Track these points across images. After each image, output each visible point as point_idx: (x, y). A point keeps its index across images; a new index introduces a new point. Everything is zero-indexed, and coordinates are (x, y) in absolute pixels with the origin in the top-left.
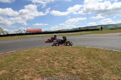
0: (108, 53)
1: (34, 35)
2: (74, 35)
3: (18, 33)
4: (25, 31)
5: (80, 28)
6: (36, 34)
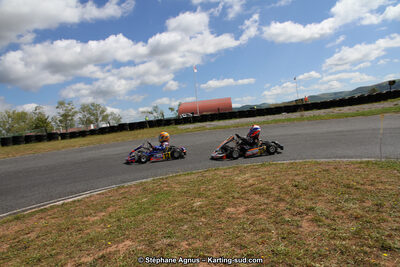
1: (207, 124)
2: (363, 115)
3: (151, 118)
4: (172, 109)
5: (392, 83)
6: (212, 120)
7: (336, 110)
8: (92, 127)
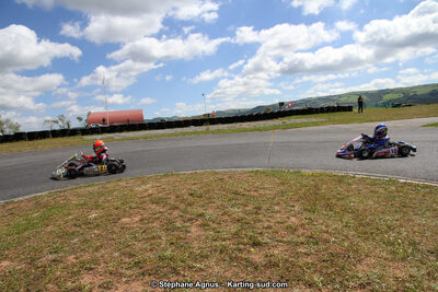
0: (381, 190)
1: (116, 135)
2: (259, 130)
4: (80, 119)
5: (282, 104)
7: (238, 125)
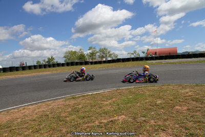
1: (163, 61)
3: (133, 56)
4: (144, 52)
6: (166, 59)
8: (104, 59)
